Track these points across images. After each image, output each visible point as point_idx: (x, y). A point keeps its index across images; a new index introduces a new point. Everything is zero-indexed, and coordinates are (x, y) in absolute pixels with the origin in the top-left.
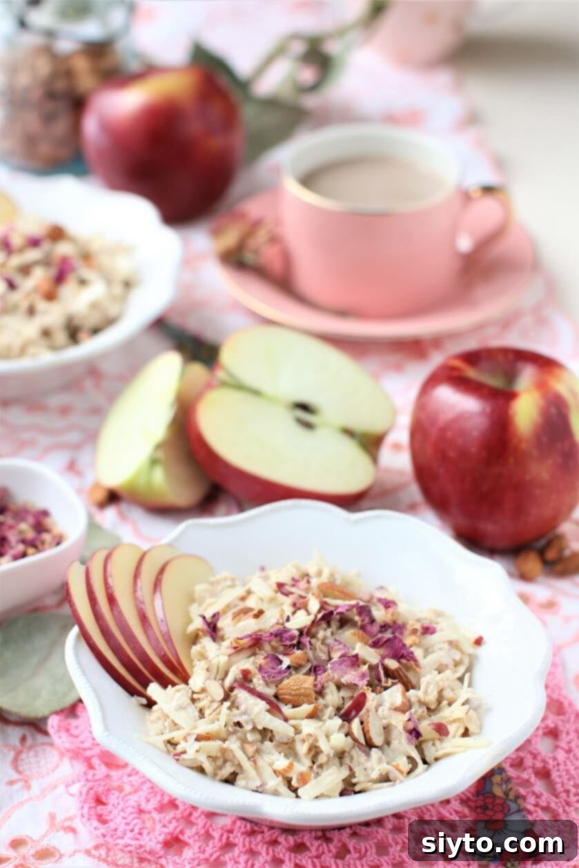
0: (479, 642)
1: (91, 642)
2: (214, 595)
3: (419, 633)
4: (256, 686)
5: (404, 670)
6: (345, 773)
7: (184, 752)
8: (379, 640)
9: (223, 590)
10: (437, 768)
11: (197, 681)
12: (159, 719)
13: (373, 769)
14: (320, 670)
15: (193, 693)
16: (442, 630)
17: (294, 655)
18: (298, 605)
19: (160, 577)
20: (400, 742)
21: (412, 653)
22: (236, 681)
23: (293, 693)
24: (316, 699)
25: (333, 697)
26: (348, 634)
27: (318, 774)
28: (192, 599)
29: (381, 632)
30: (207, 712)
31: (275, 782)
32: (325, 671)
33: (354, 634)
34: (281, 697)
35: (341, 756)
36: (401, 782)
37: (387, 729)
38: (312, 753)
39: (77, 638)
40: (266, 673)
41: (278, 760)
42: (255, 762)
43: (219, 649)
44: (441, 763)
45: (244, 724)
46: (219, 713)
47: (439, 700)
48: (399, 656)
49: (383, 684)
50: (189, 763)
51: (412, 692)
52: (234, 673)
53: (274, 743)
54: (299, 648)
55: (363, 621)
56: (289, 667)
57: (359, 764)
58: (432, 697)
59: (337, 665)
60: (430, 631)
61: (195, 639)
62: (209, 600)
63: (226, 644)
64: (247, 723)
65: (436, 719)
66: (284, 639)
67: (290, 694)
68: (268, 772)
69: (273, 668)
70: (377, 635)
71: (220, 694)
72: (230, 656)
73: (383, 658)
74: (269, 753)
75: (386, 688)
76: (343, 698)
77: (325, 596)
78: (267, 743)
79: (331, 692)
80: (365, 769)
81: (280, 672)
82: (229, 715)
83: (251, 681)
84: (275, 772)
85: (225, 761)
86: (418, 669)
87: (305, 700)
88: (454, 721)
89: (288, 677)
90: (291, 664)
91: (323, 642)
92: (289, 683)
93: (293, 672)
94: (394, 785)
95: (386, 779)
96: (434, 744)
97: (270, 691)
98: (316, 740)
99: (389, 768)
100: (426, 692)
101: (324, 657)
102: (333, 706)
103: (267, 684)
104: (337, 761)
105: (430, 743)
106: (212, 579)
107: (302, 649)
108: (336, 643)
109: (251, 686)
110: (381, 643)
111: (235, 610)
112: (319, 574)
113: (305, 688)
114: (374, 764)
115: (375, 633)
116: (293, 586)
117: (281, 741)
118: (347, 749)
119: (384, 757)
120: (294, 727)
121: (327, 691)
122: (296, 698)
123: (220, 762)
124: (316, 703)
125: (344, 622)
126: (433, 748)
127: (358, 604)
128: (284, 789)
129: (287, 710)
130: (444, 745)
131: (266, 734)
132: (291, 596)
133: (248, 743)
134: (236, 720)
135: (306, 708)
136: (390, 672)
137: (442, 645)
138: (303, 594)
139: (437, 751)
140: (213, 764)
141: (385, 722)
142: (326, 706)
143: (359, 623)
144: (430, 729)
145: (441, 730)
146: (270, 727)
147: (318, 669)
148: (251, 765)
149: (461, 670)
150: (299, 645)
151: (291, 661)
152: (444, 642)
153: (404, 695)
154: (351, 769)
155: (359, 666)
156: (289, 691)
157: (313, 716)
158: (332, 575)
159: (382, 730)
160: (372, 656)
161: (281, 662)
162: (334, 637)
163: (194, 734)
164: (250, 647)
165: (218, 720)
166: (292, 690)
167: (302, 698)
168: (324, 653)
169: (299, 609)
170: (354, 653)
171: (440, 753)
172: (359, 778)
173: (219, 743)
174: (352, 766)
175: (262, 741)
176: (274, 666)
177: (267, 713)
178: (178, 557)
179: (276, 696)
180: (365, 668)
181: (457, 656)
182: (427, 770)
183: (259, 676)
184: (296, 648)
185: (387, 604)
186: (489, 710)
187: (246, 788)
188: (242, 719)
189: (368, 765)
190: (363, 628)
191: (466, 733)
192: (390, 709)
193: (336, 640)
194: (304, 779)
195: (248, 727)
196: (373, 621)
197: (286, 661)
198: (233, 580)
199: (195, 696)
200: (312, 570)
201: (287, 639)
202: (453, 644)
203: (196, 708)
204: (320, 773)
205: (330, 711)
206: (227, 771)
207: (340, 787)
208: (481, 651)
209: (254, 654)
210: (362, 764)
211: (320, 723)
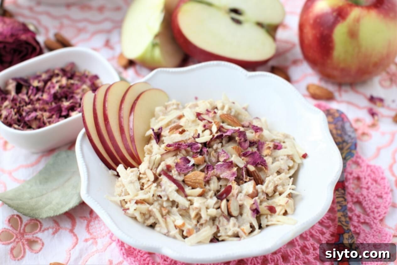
0: (305, 156)
1: (91, 138)
2: (165, 114)
3: (272, 148)
4: (173, 175)
5: (257, 172)
6: (214, 230)
7: (128, 209)
8: (247, 153)
9: (171, 110)
10: (266, 231)
11: (143, 167)
12: (120, 186)
13: (230, 230)
14: (210, 168)
15: (140, 174)
16: (285, 148)
17: (197, 158)
18: (206, 127)
19: (136, 102)
20: (248, 215)
21: (265, 161)
22: (163, 170)
23: (192, 181)
24: (205, 185)
25: (214, 185)
26: (230, 148)
27: (199, 230)
28: (153, 115)
29: (250, 146)
30: (145, 186)
31: (174, 232)
32: (213, 169)
33: (233, 148)
34: (186, 182)
35: (214, 219)
36: (244, 238)
37: (241, 207)
38: (198, 217)
39: (84, 135)
40: (179, 168)
41: (178, 220)
42: (165, 219)
43: (159, 149)
44: (269, 228)
45: (163, 197)
46: (150, 189)
47: (275, 191)
48: (257, 163)
49: (245, 180)
50: (130, 215)
51: (259, 186)
52: (162, 166)
53: (178, 208)
54: (200, 155)
55: (240, 140)
56: (194, 165)
57: (223, 225)
58: (270, 190)
59: (219, 167)
60: (278, 148)
61: (148, 140)
62: (162, 117)
63: (163, 146)
64: (164, 196)
65: (270, 203)
66: (193, 148)
67: (191, 182)
68: (171, 226)
69: (184, 166)
70: (247, 148)
71: (152, 178)
72: (162, 155)
73: (248, 163)
74: (174, 215)
75: (246, 182)
76: (221, 186)
77: (223, 122)
78: (175, 209)
79: (214, 182)
80: (226, 229)
81: (187, 168)
82: (155, 190)
83: (171, 171)
84: (175, 226)
85: (150, 216)
86: (266, 171)
87: (199, 186)
88: (280, 205)
89: (192, 171)
90: (195, 163)
91: (216, 151)
92: (191, 175)
93: (196, 168)
94: (240, 240)
95: (237, 236)
96: (267, 218)
97: (180, 178)
98: (200, 210)
99: (239, 230)
100: (267, 187)
101: (214, 160)
102: (214, 191)
103: (179, 174)
104: (211, 222)
105: (265, 216)
106: (166, 104)
107: (202, 155)
108: (223, 153)
109: (171, 174)
110: (247, 155)
111: (173, 125)
112: (223, 108)
113: (199, 180)
114: (230, 227)
115: (246, 148)
116: (207, 114)
117: (182, 208)
118: (218, 216)
119: (237, 223)
120: (190, 200)
121: (211, 182)
122: (194, 184)
123: (147, 216)
124: (204, 188)
125: (231, 139)
126: (266, 220)
127: (239, 129)
128: (179, 237)
129: (188, 190)
130: (272, 219)
131: (174, 203)
132: (203, 121)
133: (164, 207)
134: (159, 194)
135: (199, 190)
136: (250, 172)
137: (283, 157)
138: (211, 120)
139: (268, 221)
140: (143, 217)
141: (240, 203)
142: (210, 190)
143: (238, 141)
144: (266, 208)
145: (272, 210)
146: (177, 200)
147: (209, 167)
148: (163, 221)
149: (292, 172)
150: (201, 153)
151: (195, 162)
152: (285, 155)
153: (254, 187)
154: (218, 228)
155: (232, 167)
156: (190, 180)
157: (201, 195)
158: (230, 109)
159: (238, 207)
160: (240, 162)
161: (189, 161)
162: (223, 148)
163: (135, 200)
164: (175, 150)
165: (150, 192)
166: (192, 179)
167: (197, 184)
168: (215, 157)
169: (207, 129)
170: (230, 160)
171: (269, 223)
172: (222, 233)
173: (148, 206)
174: (219, 226)
175: (172, 207)
176: (185, 164)
177: (176, 193)
178: (150, 90)
179: (184, 181)
180: (235, 169)
181: (291, 164)
182: (260, 232)
183: (175, 169)
184: (199, 154)
185: (257, 129)
186: (302, 199)
187: (160, 232)
188: (162, 194)
189: (228, 227)
190: (240, 144)
191: (285, 213)
192: (245, 195)
193: (223, 151)
194: (190, 233)
195: (165, 199)
196: (246, 140)
197: (193, 161)
198: (178, 105)
199: (141, 176)
200: (219, 106)
201: (195, 149)
202: (290, 157)
203: (140, 183)
204: (200, 229)
205: (211, 193)
206: (151, 221)
207: (211, 237)
208: (305, 161)
209: (176, 155)
210: (225, 226)
211: (205, 200)
